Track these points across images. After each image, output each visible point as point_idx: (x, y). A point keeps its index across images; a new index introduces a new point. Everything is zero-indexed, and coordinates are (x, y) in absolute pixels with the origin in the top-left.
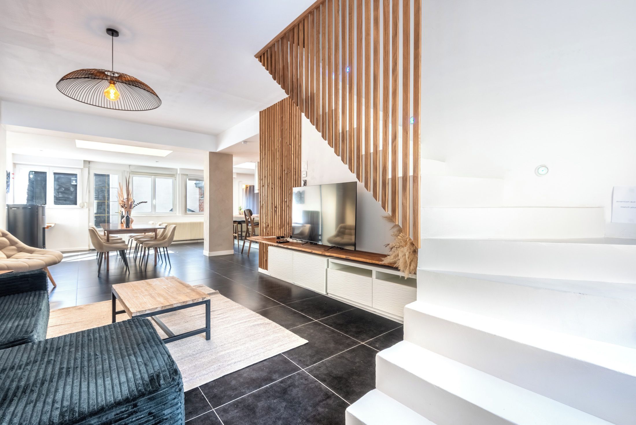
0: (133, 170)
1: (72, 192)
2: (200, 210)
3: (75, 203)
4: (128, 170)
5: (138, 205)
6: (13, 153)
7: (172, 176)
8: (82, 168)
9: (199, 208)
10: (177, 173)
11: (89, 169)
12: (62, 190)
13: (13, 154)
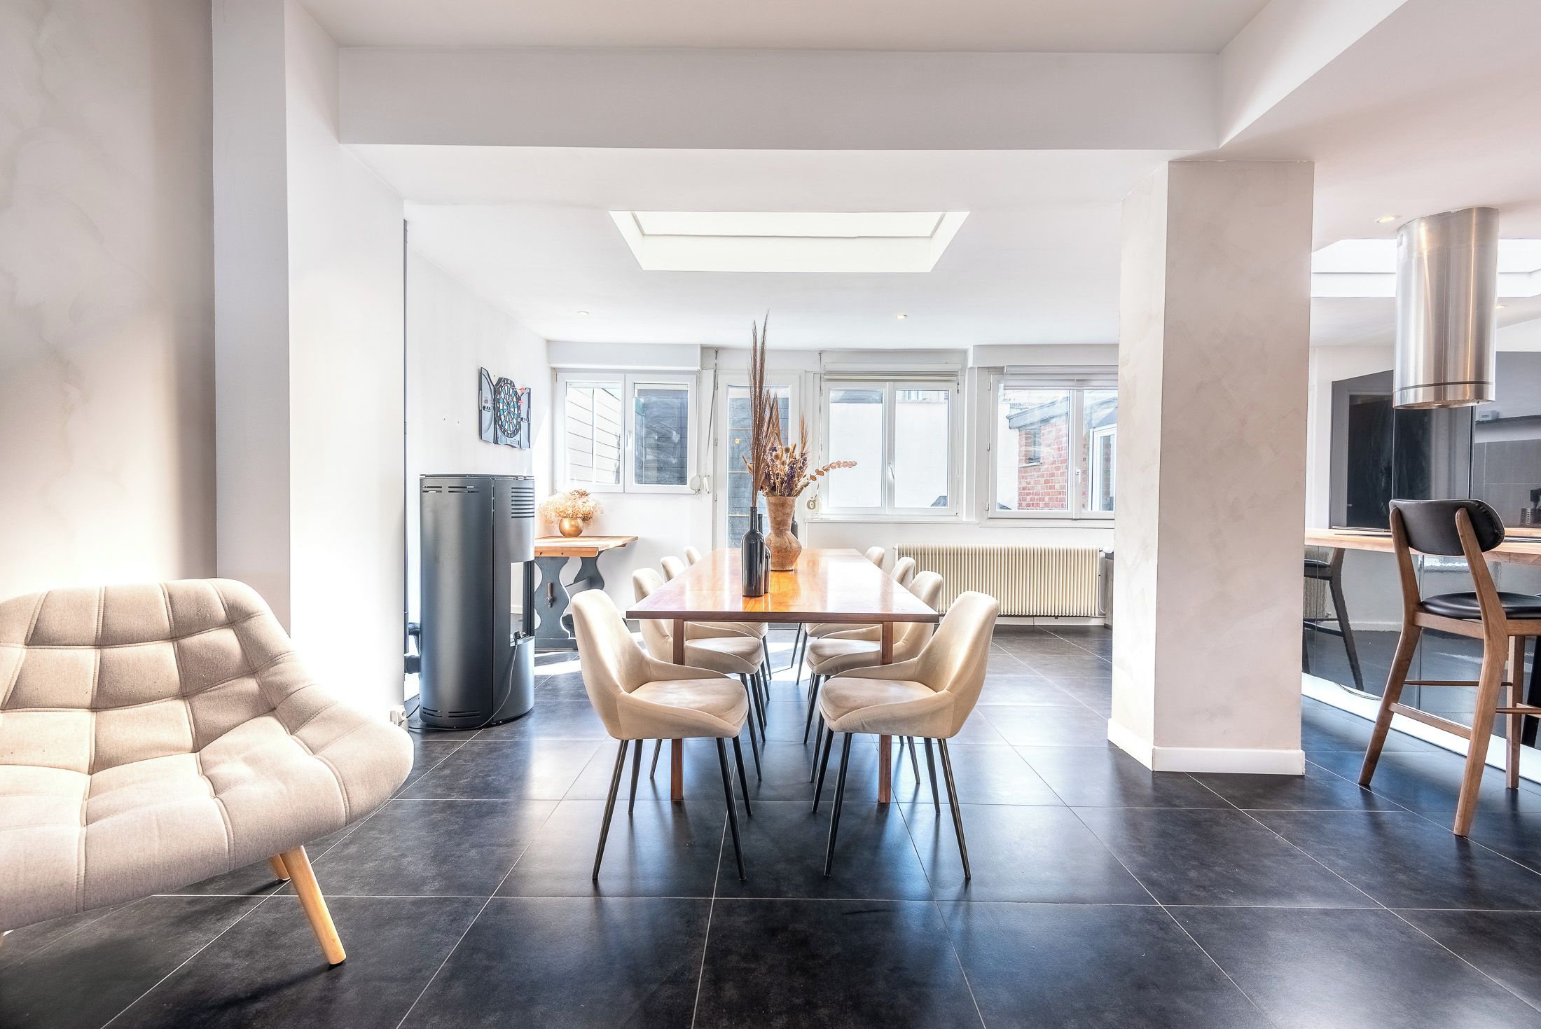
0: (831, 367)
1: (675, 444)
2: (1024, 503)
3: (682, 479)
4: (817, 368)
5: (818, 477)
6: (549, 338)
7: (947, 377)
8: (699, 371)
9: (1020, 494)
10: (964, 368)
11: (715, 371)
12: (654, 438)
13: (548, 342)
